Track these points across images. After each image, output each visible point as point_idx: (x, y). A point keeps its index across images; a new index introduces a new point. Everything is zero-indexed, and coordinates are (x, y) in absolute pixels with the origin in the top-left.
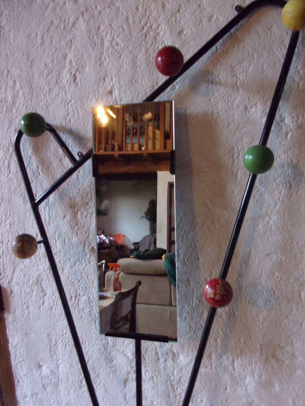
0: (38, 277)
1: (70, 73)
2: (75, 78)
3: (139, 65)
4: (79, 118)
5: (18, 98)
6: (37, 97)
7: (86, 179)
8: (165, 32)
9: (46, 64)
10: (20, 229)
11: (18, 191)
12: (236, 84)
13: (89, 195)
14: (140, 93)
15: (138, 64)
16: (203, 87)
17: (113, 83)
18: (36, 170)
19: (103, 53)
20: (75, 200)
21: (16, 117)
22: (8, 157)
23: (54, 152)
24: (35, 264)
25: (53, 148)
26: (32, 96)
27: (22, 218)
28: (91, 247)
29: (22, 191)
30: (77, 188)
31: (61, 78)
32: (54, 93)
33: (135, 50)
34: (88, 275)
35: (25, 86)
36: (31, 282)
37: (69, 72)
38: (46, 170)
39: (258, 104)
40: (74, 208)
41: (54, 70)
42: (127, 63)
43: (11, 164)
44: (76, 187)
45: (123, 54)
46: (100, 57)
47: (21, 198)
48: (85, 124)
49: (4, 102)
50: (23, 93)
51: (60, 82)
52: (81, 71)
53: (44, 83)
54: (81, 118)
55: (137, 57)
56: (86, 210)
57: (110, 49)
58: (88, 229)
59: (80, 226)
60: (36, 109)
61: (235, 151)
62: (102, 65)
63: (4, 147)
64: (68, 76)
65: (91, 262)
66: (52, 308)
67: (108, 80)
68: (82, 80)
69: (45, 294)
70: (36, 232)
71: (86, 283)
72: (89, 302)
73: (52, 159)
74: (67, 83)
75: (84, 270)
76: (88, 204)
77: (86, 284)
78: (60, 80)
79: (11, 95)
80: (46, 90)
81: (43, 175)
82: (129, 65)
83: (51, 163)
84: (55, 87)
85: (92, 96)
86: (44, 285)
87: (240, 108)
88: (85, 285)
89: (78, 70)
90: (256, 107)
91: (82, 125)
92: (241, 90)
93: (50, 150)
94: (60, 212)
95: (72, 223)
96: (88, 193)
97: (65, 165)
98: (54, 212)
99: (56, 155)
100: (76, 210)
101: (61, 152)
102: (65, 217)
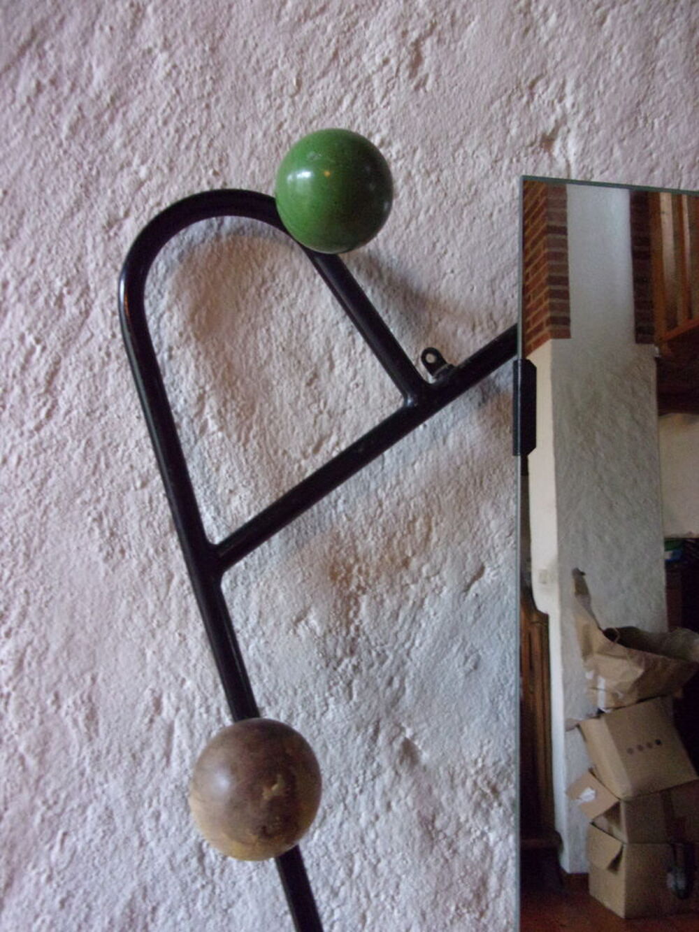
0: (140, 898)
1: (400, 31)
2: (417, 61)
3: (662, 69)
4: (414, 216)
5: (140, 86)
6: (238, 97)
7: (413, 464)
10: (70, 678)
11: (84, 503)
13: (417, 524)
14: (657, 164)
15: (660, 64)
17: (563, 108)
18: (193, 411)
20: (355, 548)
21: (122, 168)
22: (53, 338)
23: (290, 343)
24: (127, 839)
25: (285, 321)
26: (214, 91)
27: (90, 629)
28: (401, 739)
29: (104, 500)
30: (373, 500)
31: (355, 45)
32: (319, 96)
33: (654, 17)
34: (379, 861)
35: (185, 41)
37: (395, 28)
38: (238, 415)
40: (347, 580)
42: (625, 49)
43: (61, 376)
44: (368, 496)
45: (614, 19)
47: (97, 531)
48: (438, 245)
49: (66, 89)
50: (175, 67)
51: (351, 59)
52: (447, 36)
53: (281, 47)
54: (422, 217)
55: (657, 42)
56: (397, 588)
58: (398, 669)
59: (365, 654)
60: (224, 149)
62: (531, 32)
63: (34, 294)
64: (391, 42)
65: (393, 804)
67: (544, 94)
68: (444, 72)
70: (153, 691)
71: (368, 896)
73: (275, 369)
74: (380, 69)
75: (363, 841)
76: (406, 563)
77: (364, 900)
78: (352, 50)
79: (109, 62)
80: (283, 76)
81: (220, 434)
82: (631, 58)
83: (267, 385)
84: (324, 74)
85: (476, 143)
88: (360, 906)
89: (433, 26)
91: (427, 243)
93: (268, 330)
94: (281, 597)
95: (330, 643)
96: (415, 520)
97: (331, 401)
98: (254, 597)
99: (295, 352)
100: (353, 587)
101: (316, 343)
102: (299, 620)
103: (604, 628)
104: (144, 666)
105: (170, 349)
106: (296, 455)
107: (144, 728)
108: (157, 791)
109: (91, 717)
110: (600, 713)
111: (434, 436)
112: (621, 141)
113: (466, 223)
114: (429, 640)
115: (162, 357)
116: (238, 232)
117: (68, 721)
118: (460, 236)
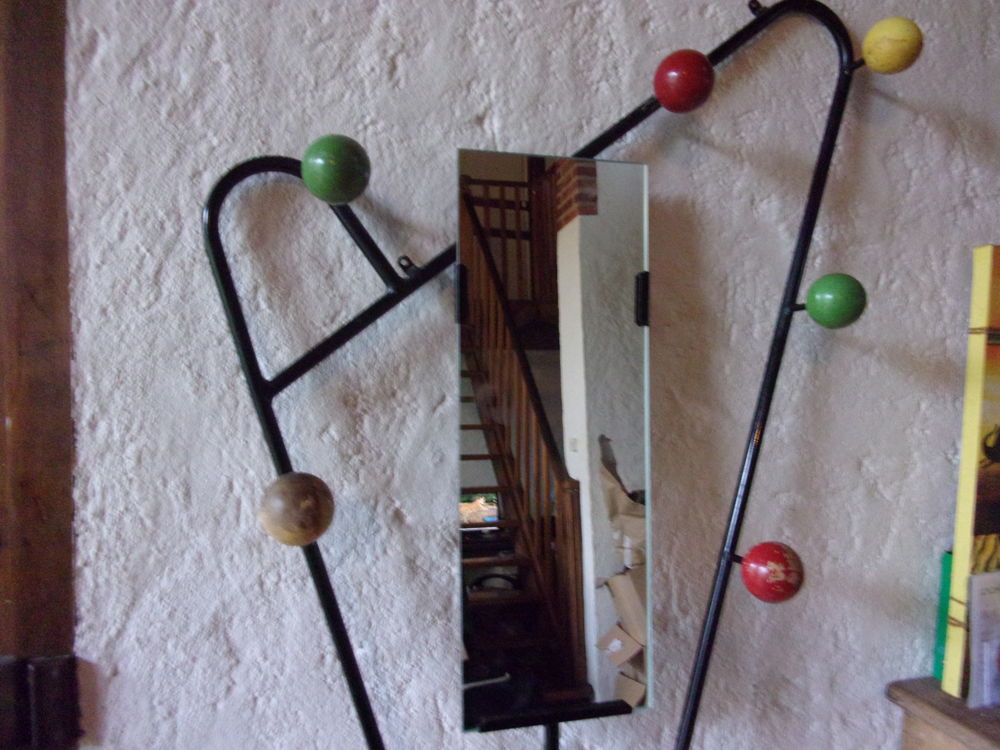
0: (220, 612)
1: (381, 51)
2: (393, 68)
3: (553, 72)
5: (212, 86)
6: (277, 94)
7: (397, 329)
8: (614, 14)
9: (315, 13)
10: (172, 468)
11: (180, 355)
12: (739, 151)
13: (401, 369)
14: (552, 133)
15: (552, 69)
16: (681, 144)
17: (490, 99)
18: (251, 296)
19: (472, 24)
20: (360, 384)
21: (201, 139)
22: (158, 249)
23: (313, 251)
24: (212, 573)
25: (310, 237)
26: (260, 88)
27: (185, 436)
28: (392, 508)
30: (371, 353)
31: (353, 59)
32: (329, 92)
33: (549, 36)
34: (379, 586)
35: (241, 56)
36: (194, 629)
37: (378, 48)
38: (280, 298)
39: (773, 197)
40: (355, 405)
41: (338, 35)
42: (529, 60)
43: (164, 274)
44: (367, 350)
45: (521, 38)
46: (465, 31)
47: (188, 373)
48: (410, 188)
49: (163, 87)
50: (234, 73)
51: (350, 68)
52: (413, 53)
53: (304, 61)
54: (399, 170)
55: (550, 53)
57: (492, 20)
58: (390, 462)
59: (367, 453)
60: (268, 126)
61: (730, 284)
62: (467, 50)
63: (145, 221)
64: (376, 57)
65: (388, 550)
66: (255, 699)
67: (477, 89)
68: (411, 75)
69: (238, 662)
70: (227, 477)
71: (372, 609)
72: (376, 662)
73: (305, 268)
74: (369, 74)
75: (368, 574)
76: (394, 394)
77: (369, 612)
78: (350, 62)
79: (192, 70)
80: (305, 79)
81: (268, 311)
82: (533, 66)
83: (299, 280)
84: (333, 77)
85: (433, 121)
86: (235, 634)
87: (742, 200)
89: (403, 46)
90: (769, 202)
91: (402, 188)
92: (747, 164)
93: (299, 243)
94: (310, 416)
95: (344, 446)
96: (399, 366)
97: (341, 289)
98: (294, 416)
99: (317, 258)
100: (359, 410)
101: (331, 252)
102: (324, 431)
103: (630, 491)
104: (221, 460)
105: (235, 256)
106: (318, 324)
107: (221, 501)
108: (232, 541)
109: (187, 494)
110: (627, 569)
111: (410, 312)
112: (527, 120)
113: (427, 172)
114: (410, 443)
115: (230, 260)
116: (277, 181)
117: (172, 496)
118: (424, 182)
